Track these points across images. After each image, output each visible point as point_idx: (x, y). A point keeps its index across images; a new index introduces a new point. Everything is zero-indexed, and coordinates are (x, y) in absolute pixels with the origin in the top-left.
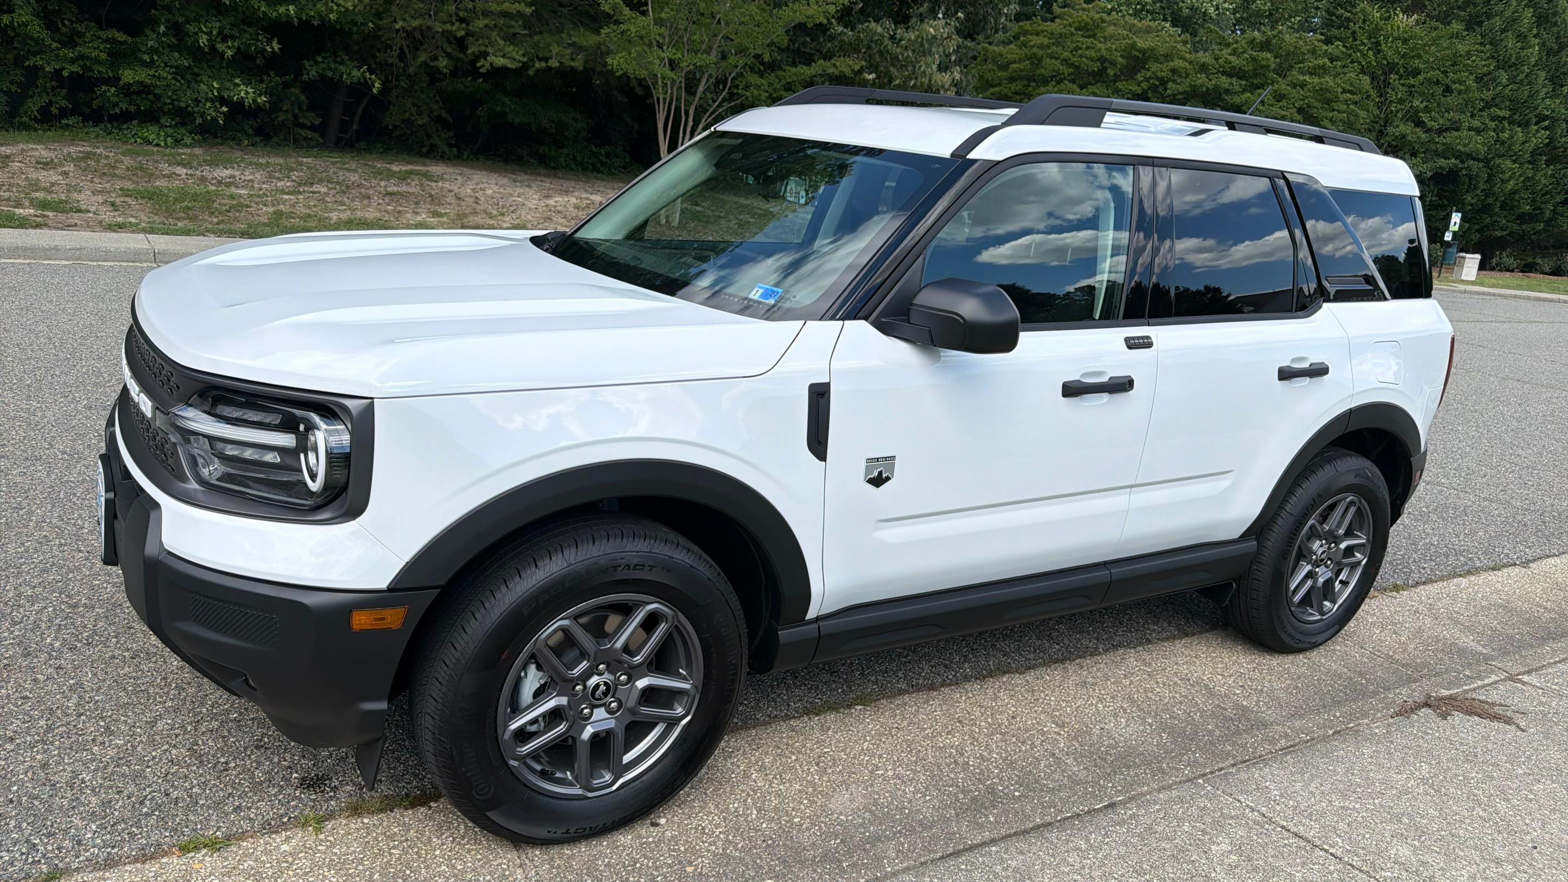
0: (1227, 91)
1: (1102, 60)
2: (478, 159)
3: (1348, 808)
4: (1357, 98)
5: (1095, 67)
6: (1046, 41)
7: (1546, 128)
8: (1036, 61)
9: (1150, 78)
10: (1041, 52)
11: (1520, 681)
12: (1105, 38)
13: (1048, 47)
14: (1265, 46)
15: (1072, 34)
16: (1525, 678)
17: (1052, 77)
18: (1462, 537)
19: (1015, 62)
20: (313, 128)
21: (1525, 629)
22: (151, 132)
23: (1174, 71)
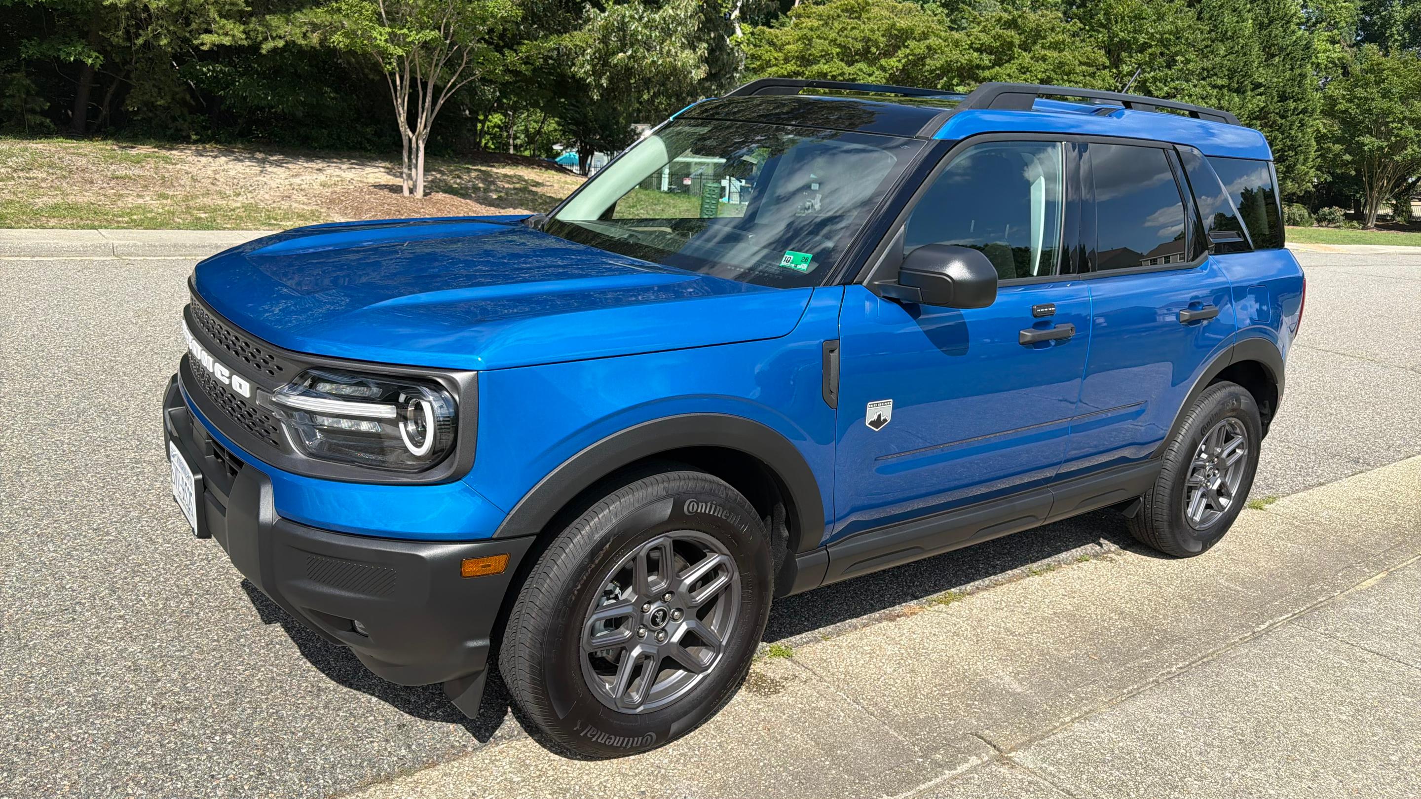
0: (978, 67)
1: (867, 40)
4: (1092, 70)
5: (859, 46)
6: (816, 24)
8: (807, 40)
9: (909, 54)
10: (810, 33)
12: (869, 19)
13: (818, 28)
15: (839, 16)
17: (822, 56)
19: (789, 43)
20: (44, 113)
23: (929, 48)
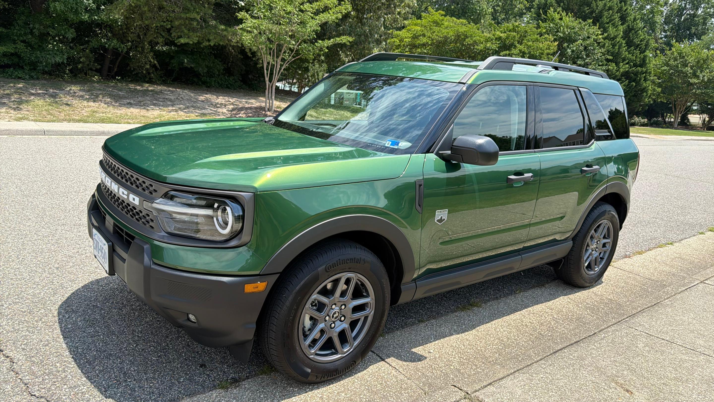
2: (174, 84)
3: (674, 330)
7: (627, 64)
11: (705, 283)
14: (514, 30)
16: (706, 282)
18: (653, 233)
21: (691, 266)
22: (20, 73)
